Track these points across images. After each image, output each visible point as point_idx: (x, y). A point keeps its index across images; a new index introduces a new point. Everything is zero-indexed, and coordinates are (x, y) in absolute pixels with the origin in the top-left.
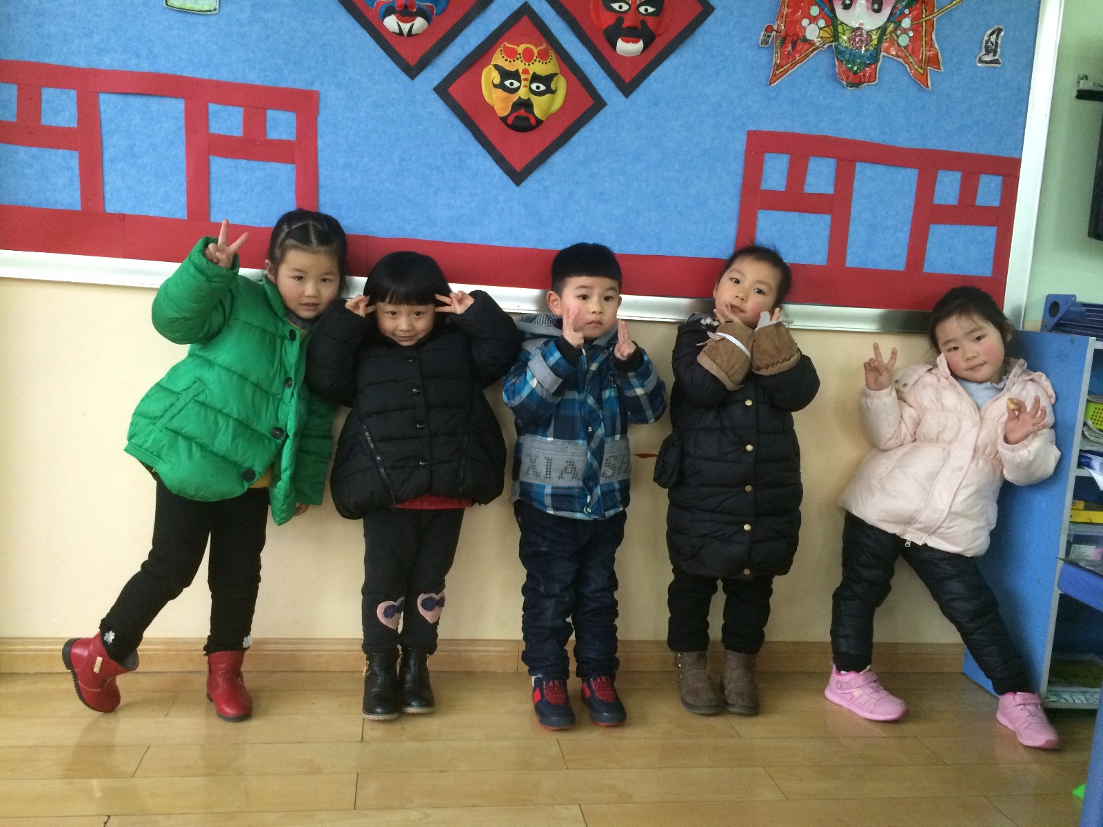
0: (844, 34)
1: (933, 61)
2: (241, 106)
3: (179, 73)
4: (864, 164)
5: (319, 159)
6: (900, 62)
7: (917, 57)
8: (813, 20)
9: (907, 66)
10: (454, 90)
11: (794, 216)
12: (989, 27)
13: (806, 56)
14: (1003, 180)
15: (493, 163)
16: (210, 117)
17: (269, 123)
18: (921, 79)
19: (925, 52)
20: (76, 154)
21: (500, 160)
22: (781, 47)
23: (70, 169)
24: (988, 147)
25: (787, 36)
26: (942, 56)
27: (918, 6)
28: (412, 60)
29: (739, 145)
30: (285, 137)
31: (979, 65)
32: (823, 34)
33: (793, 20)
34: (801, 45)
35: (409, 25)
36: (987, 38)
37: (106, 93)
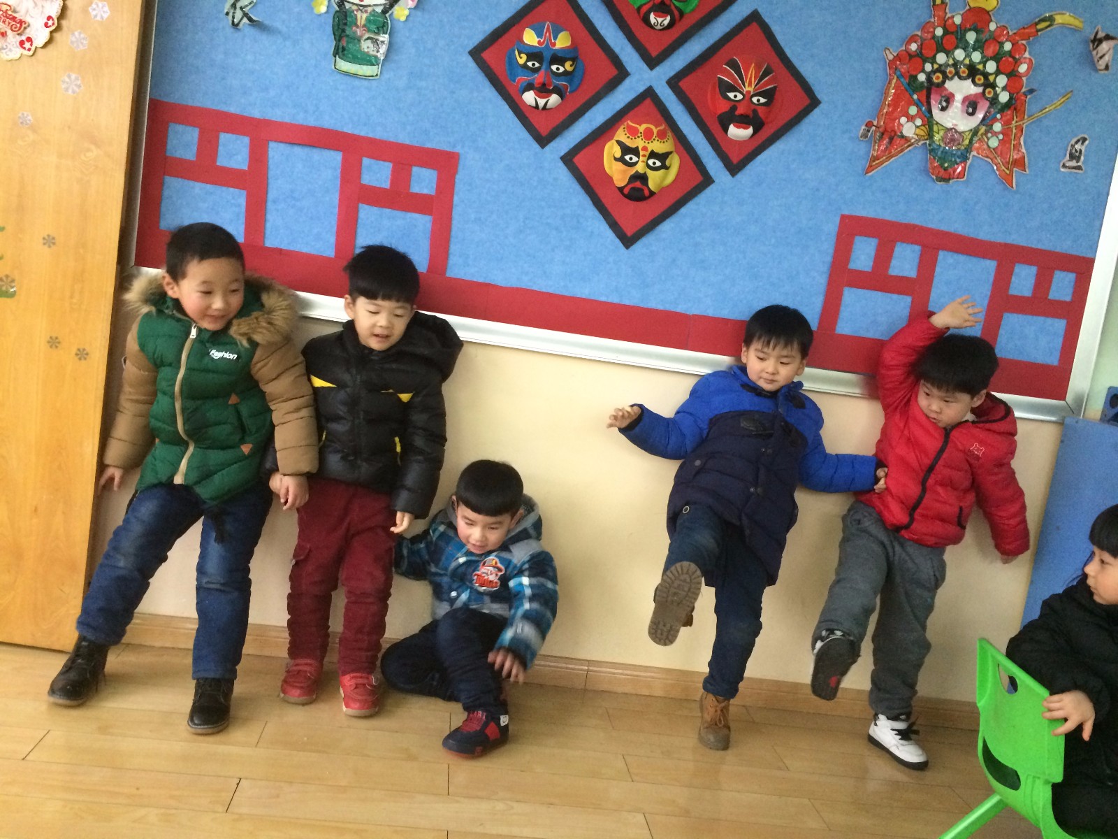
0: (938, 133)
2: (391, 162)
3: (340, 129)
4: (946, 253)
5: (454, 213)
6: (986, 161)
7: (1005, 158)
8: (911, 119)
9: (994, 165)
10: (578, 160)
11: (878, 296)
12: (1076, 136)
13: (902, 151)
14: (1077, 278)
15: (607, 227)
16: (363, 170)
17: (413, 179)
19: (1013, 156)
20: (244, 193)
21: (614, 226)
22: (879, 141)
23: (237, 205)
24: (1064, 246)
25: (886, 130)
26: (1029, 160)
27: (1009, 112)
28: (544, 132)
29: (831, 227)
30: (425, 191)
31: (1062, 170)
32: (918, 131)
33: (892, 117)
34: (897, 141)
35: (545, 100)
36: (1072, 145)
37: (275, 141)
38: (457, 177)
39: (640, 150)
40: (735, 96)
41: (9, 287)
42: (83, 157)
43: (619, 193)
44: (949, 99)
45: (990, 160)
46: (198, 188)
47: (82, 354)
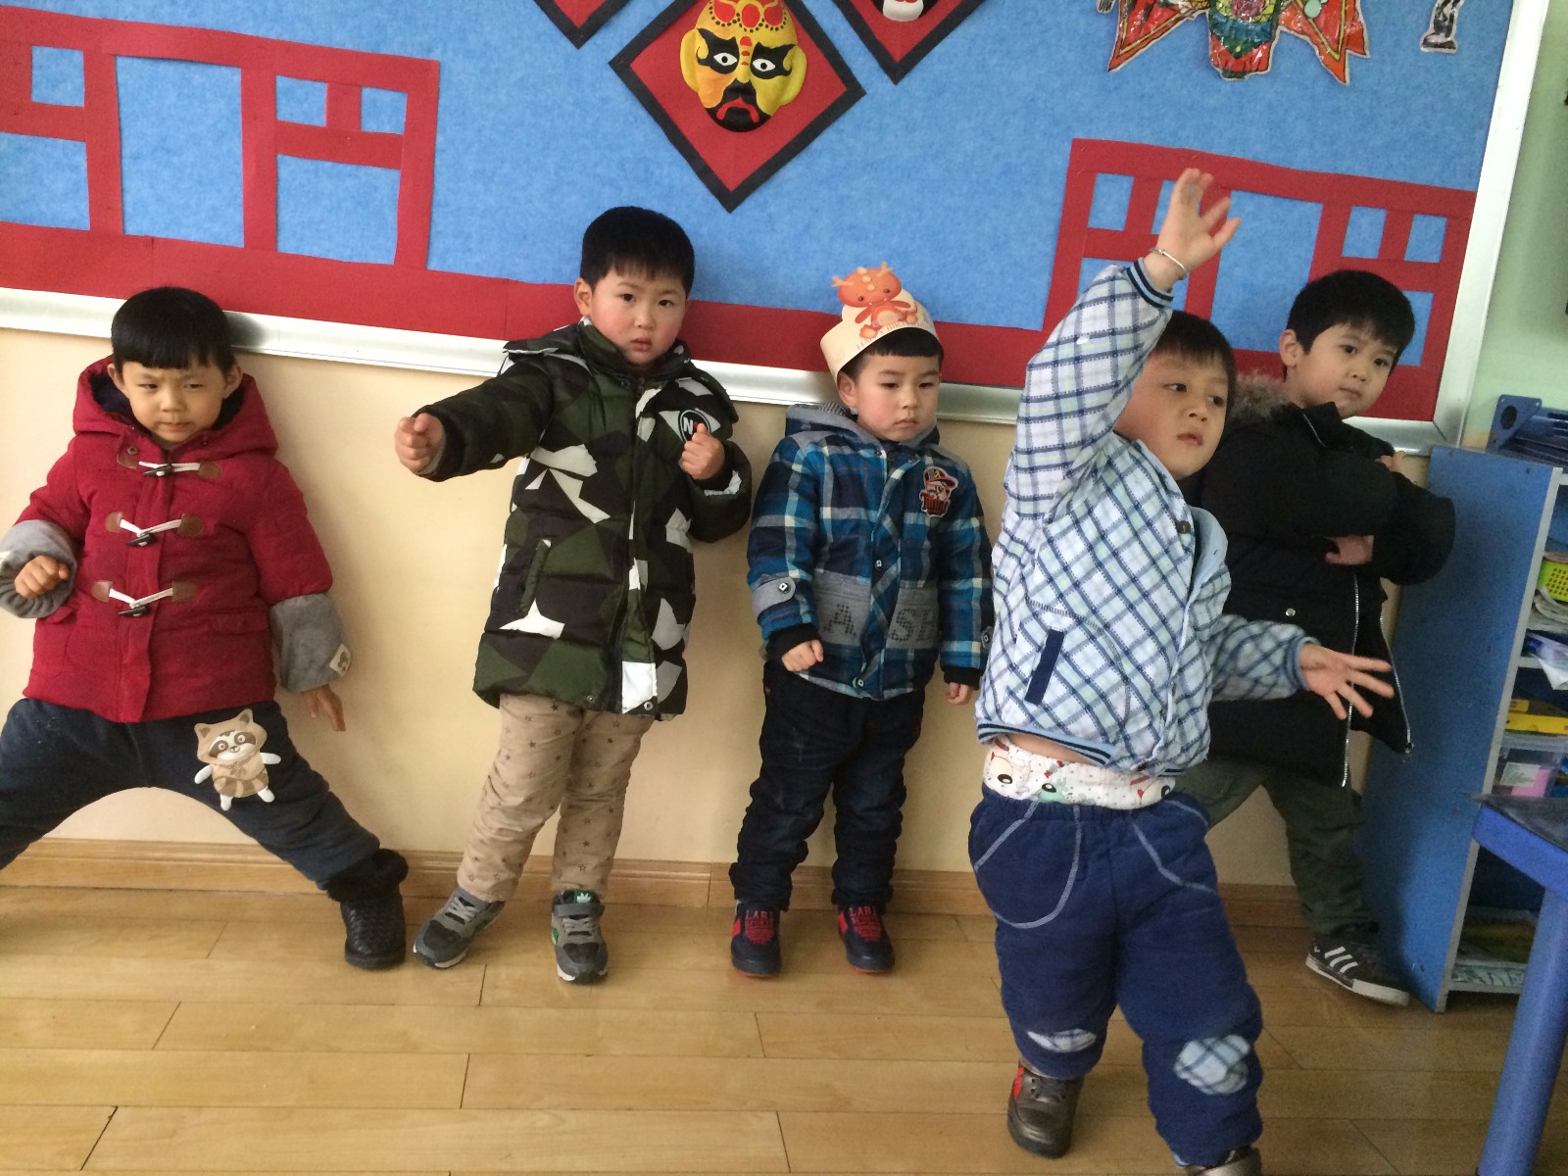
1: (1355, 41)
2: (325, 82)
3: (233, 30)
4: (1241, 193)
5: (437, 163)
6: (1301, 40)
7: (1332, 35)
9: (1316, 48)
10: (638, 66)
13: (1166, 28)
15: (696, 178)
16: (279, 95)
17: (365, 108)
18: (1336, 69)
19: (1345, 29)
22: (1129, 14)
23: (75, 168)
26: (1369, 35)
28: (579, 20)
29: (1059, 161)
30: (387, 129)
31: (1422, 49)
34: (1158, 13)
36: (1438, 9)
39: (738, 42)
43: (712, 120)
45: (1310, 42)
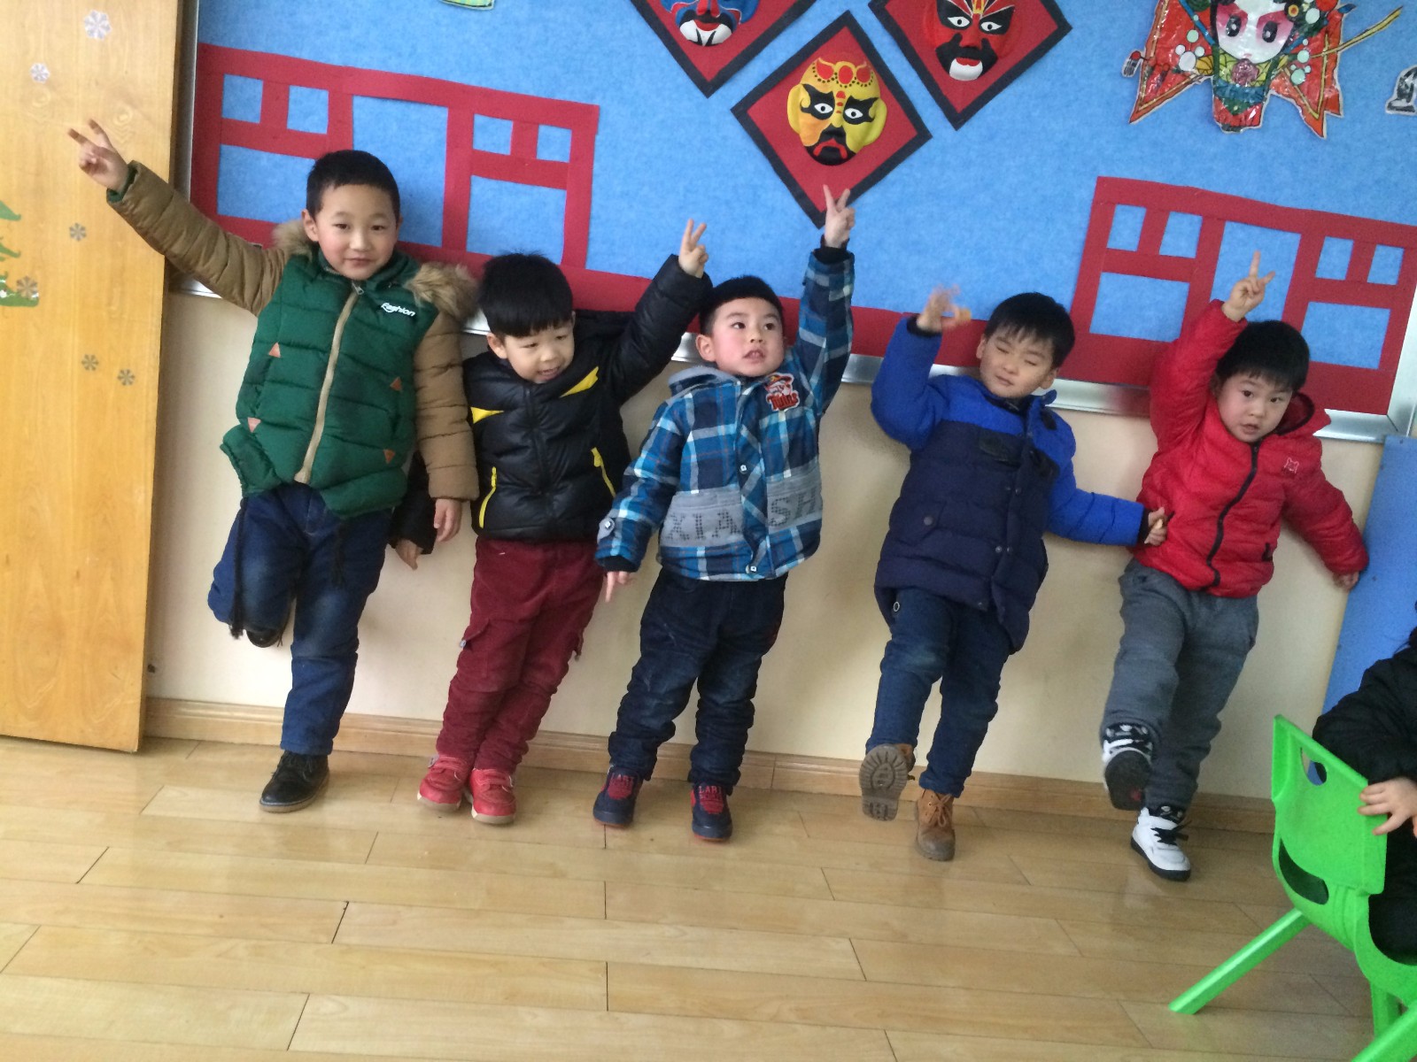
0: (1226, 66)
1: (1333, 104)
2: (511, 119)
3: (443, 78)
4: (1235, 225)
5: (594, 185)
6: (1288, 102)
7: (1314, 98)
8: (1190, 47)
9: (1298, 107)
10: (755, 112)
11: (1144, 282)
12: (1407, 67)
13: (1179, 90)
14: (1405, 254)
15: (791, 199)
16: (476, 129)
17: (540, 141)
19: (1324, 94)
21: (799, 196)
22: (1148, 77)
24: (1389, 212)
25: (1157, 63)
26: (1345, 98)
27: (1319, 36)
28: (709, 77)
29: (1086, 193)
30: (557, 158)
31: (1388, 112)
32: (1200, 64)
33: (1164, 46)
34: (1171, 77)
35: (710, 33)
36: (1401, 79)
37: (364, 95)
38: (598, 138)
39: (835, 95)
40: (959, 22)
41: (30, 293)
42: (116, 122)
43: (808, 155)
44: (1240, 19)
45: (1295, 104)
46: (266, 160)
47: (126, 377)
